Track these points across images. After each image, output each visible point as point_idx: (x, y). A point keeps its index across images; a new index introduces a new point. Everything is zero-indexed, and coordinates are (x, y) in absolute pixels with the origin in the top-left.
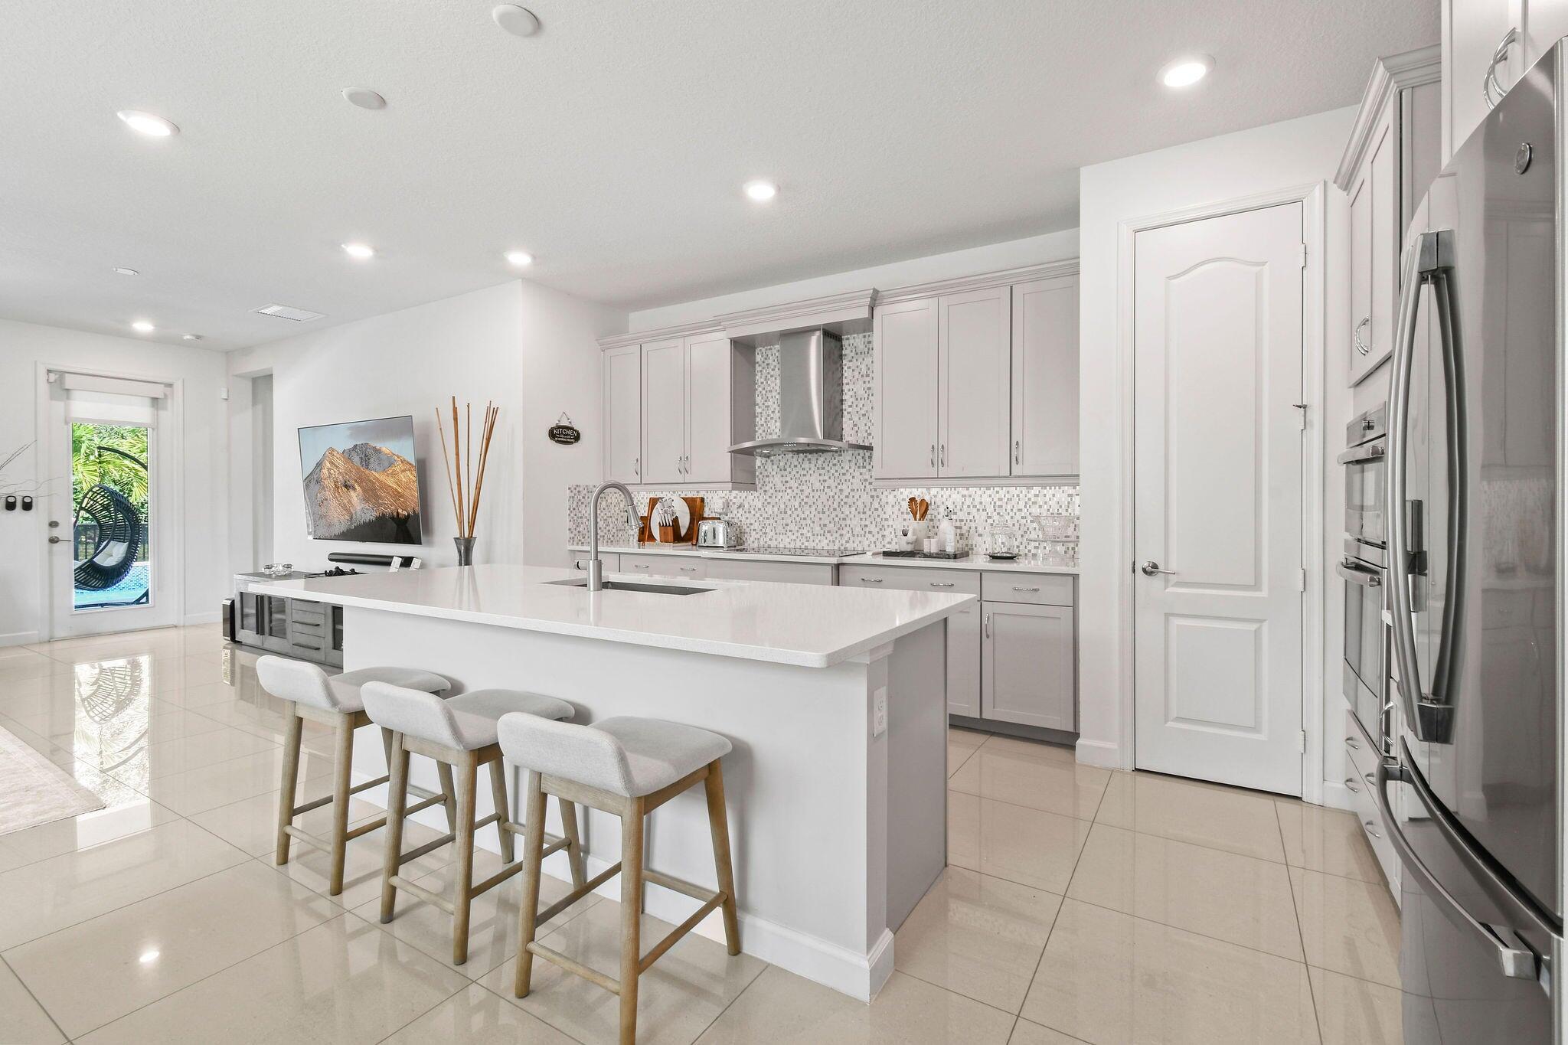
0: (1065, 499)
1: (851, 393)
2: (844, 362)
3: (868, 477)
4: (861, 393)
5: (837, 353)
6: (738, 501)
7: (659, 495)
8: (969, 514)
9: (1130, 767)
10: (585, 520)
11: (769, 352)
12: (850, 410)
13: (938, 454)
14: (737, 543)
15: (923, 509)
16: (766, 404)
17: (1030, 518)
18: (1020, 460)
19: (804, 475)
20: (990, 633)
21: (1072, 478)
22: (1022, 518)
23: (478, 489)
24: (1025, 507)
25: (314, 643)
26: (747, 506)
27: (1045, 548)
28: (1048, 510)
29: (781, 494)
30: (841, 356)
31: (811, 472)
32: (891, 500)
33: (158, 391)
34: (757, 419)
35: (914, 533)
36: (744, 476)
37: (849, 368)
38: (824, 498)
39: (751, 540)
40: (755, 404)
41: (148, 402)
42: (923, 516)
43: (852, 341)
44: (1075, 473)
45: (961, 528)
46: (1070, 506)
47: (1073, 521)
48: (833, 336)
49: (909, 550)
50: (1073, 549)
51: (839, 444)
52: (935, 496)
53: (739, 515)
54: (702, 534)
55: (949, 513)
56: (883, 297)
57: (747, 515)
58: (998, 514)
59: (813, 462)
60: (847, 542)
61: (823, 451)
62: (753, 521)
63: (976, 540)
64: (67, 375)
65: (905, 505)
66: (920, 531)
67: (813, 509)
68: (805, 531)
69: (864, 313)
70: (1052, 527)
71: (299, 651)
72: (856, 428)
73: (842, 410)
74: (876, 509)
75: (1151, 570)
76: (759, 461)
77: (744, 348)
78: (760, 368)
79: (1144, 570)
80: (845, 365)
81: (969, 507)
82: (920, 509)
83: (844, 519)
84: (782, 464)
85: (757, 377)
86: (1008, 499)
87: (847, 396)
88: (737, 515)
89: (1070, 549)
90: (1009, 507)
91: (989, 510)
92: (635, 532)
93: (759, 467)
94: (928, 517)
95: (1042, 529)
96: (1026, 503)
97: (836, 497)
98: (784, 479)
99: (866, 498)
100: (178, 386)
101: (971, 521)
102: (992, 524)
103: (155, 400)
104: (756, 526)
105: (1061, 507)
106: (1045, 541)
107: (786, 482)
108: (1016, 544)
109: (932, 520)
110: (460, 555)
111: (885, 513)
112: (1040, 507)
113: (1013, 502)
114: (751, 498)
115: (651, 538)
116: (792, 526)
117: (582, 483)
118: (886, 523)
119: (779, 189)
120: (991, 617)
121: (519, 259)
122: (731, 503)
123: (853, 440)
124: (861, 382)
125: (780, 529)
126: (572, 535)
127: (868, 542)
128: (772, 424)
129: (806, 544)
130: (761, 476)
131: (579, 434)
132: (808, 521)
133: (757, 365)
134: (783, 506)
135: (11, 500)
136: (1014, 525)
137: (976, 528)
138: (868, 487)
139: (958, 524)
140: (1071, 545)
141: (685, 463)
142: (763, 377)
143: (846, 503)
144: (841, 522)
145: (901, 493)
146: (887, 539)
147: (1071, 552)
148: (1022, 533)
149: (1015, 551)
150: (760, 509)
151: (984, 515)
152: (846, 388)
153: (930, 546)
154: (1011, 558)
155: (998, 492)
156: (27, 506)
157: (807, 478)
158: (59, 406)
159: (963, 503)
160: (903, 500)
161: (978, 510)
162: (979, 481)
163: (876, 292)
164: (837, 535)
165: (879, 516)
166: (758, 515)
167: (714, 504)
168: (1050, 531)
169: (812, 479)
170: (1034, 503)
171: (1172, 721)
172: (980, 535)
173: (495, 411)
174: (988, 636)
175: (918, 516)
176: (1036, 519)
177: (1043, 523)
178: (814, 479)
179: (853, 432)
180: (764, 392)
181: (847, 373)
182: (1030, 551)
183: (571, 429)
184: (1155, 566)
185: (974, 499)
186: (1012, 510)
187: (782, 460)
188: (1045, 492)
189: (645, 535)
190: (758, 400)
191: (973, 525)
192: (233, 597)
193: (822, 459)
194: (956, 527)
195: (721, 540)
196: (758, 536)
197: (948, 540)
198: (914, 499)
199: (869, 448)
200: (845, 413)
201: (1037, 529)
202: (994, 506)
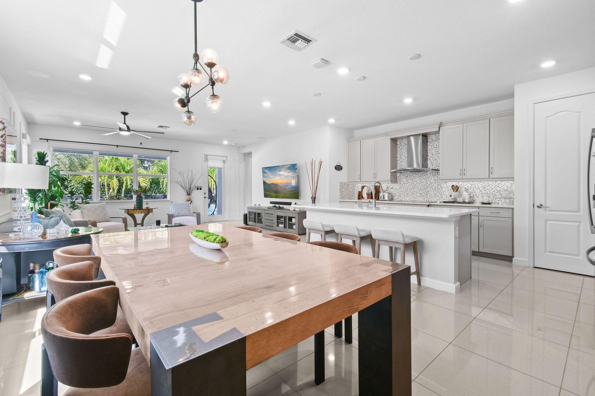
0: (509, 185)
1: (431, 153)
2: (428, 143)
3: (437, 179)
4: (434, 153)
5: (425, 141)
6: (391, 187)
7: (365, 185)
8: (473, 190)
9: (532, 266)
10: (343, 192)
11: (402, 141)
12: (430, 158)
13: (463, 172)
14: (391, 199)
15: (457, 189)
16: (401, 157)
17: (496, 191)
18: (493, 173)
19: (414, 178)
20: (482, 225)
21: (512, 179)
22: (493, 191)
23: (317, 184)
24: (495, 188)
25: (271, 225)
26: (394, 188)
27: (502, 201)
28: (503, 189)
29: (406, 184)
30: (427, 142)
31: (417, 177)
32: (445, 186)
33: (224, 159)
34: (398, 162)
35: (454, 196)
36: (394, 178)
37: (430, 145)
38: (421, 185)
39: (395, 198)
40: (397, 157)
41: (222, 161)
42: (457, 191)
43: (431, 137)
44: (513, 177)
45: (470, 194)
46: (512, 187)
47: (512, 192)
48: (425, 136)
49: (452, 201)
50: (513, 201)
51: (426, 169)
52: (461, 185)
53: (392, 191)
54: (380, 197)
55: (467, 190)
56: (443, 124)
57: (394, 191)
58: (484, 190)
59: (417, 174)
60: (429, 199)
61: (421, 171)
62: (396, 193)
63: (476, 198)
64: (208, 156)
65: (450, 187)
66: (456, 195)
67: (417, 189)
68: (414, 196)
69: (437, 129)
70: (504, 194)
71: (267, 227)
72: (432, 164)
73: (427, 158)
74: (440, 189)
75: (541, 206)
76: (398, 174)
77: (394, 141)
78: (399, 146)
79: (538, 206)
80: (429, 144)
81: (473, 188)
82: (456, 188)
83: (428, 192)
84: (406, 175)
85: (398, 149)
86: (488, 185)
87: (429, 154)
88: (391, 191)
89: (512, 201)
90: (488, 188)
91: (481, 189)
92: (356, 195)
93: (398, 176)
94: (458, 191)
95: (501, 194)
96: (495, 186)
97: (425, 185)
98: (407, 180)
99: (436, 186)
100: (228, 157)
101: (474, 192)
102: (482, 193)
103: (224, 161)
104: (397, 194)
105: (508, 188)
106: (502, 198)
107: (408, 181)
108: (491, 199)
109: (459, 192)
110: (313, 202)
111: (442, 190)
112: (500, 188)
113: (490, 186)
114: (395, 186)
115: (363, 198)
116: (410, 194)
117: (343, 182)
118: (443, 193)
119: (414, 99)
120: (482, 221)
121: (332, 121)
122: (389, 187)
123: (431, 168)
124: (434, 150)
125: (405, 195)
126: (340, 197)
127: (436, 199)
128: (403, 163)
129: (415, 199)
130: (399, 179)
131: (342, 167)
132: (415, 193)
133: (398, 145)
134: (406, 188)
135: (198, 187)
136: (490, 193)
137: (476, 194)
138: (436, 182)
139: (469, 193)
140: (512, 200)
141: (375, 175)
142: (400, 149)
143: (428, 187)
144: (427, 193)
145: (449, 184)
146: (443, 198)
147: (512, 202)
148: (493, 196)
149: (491, 202)
150: (398, 189)
151: (479, 191)
152: (429, 151)
153: (460, 200)
154: (489, 204)
155: (484, 183)
156: (201, 189)
157: (415, 179)
158: (206, 163)
159: (471, 187)
160: (449, 186)
161: (477, 189)
162: (476, 180)
163: (441, 123)
164: (426, 197)
165: (440, 191)
166: (398, 191)
167: (384, 187)
168: (504, 195)
169: (417, 180)
170: (498, 186)
171: (548, 252)
172: (478, 197)
173: (321, 162)
174: (481, 227)
175: (455, 191)
176: (499, 191)
177: (501, 192)
178: (418, 180)
179: (431, 165)
180: (400, 153)
181: (429, 147)
182: (496, 202)
183: (340, 166)
184: (541, 205)
185: (475, 185)
186: (489, 189)
187: (406, 174)
188: (502, 183)
189: (360, 196)
190: (398, 156)
191: (475, 194)
192: (247, 213)
193: (420, 174)
194: (469, 194)
195: (386, 198)
196: (398, 197)
197: (466, 198)
198: (453, 185)
199: (438, 170)
200: (428, 159)
201: (499, 195)
202: (483, 188)
